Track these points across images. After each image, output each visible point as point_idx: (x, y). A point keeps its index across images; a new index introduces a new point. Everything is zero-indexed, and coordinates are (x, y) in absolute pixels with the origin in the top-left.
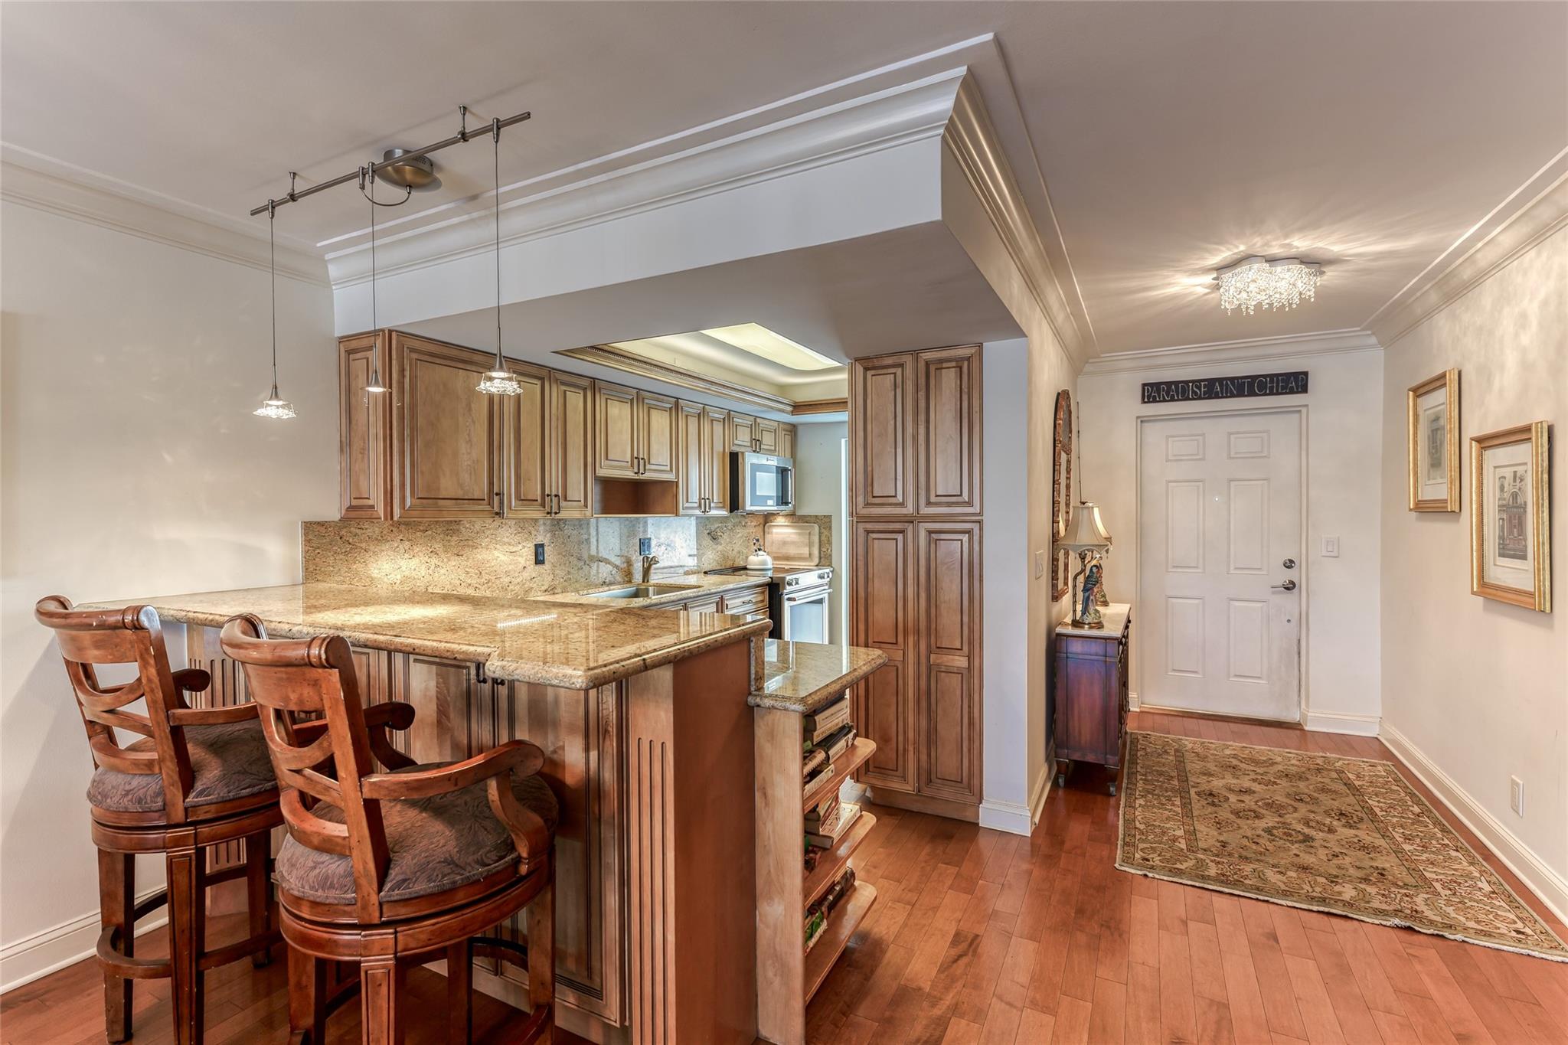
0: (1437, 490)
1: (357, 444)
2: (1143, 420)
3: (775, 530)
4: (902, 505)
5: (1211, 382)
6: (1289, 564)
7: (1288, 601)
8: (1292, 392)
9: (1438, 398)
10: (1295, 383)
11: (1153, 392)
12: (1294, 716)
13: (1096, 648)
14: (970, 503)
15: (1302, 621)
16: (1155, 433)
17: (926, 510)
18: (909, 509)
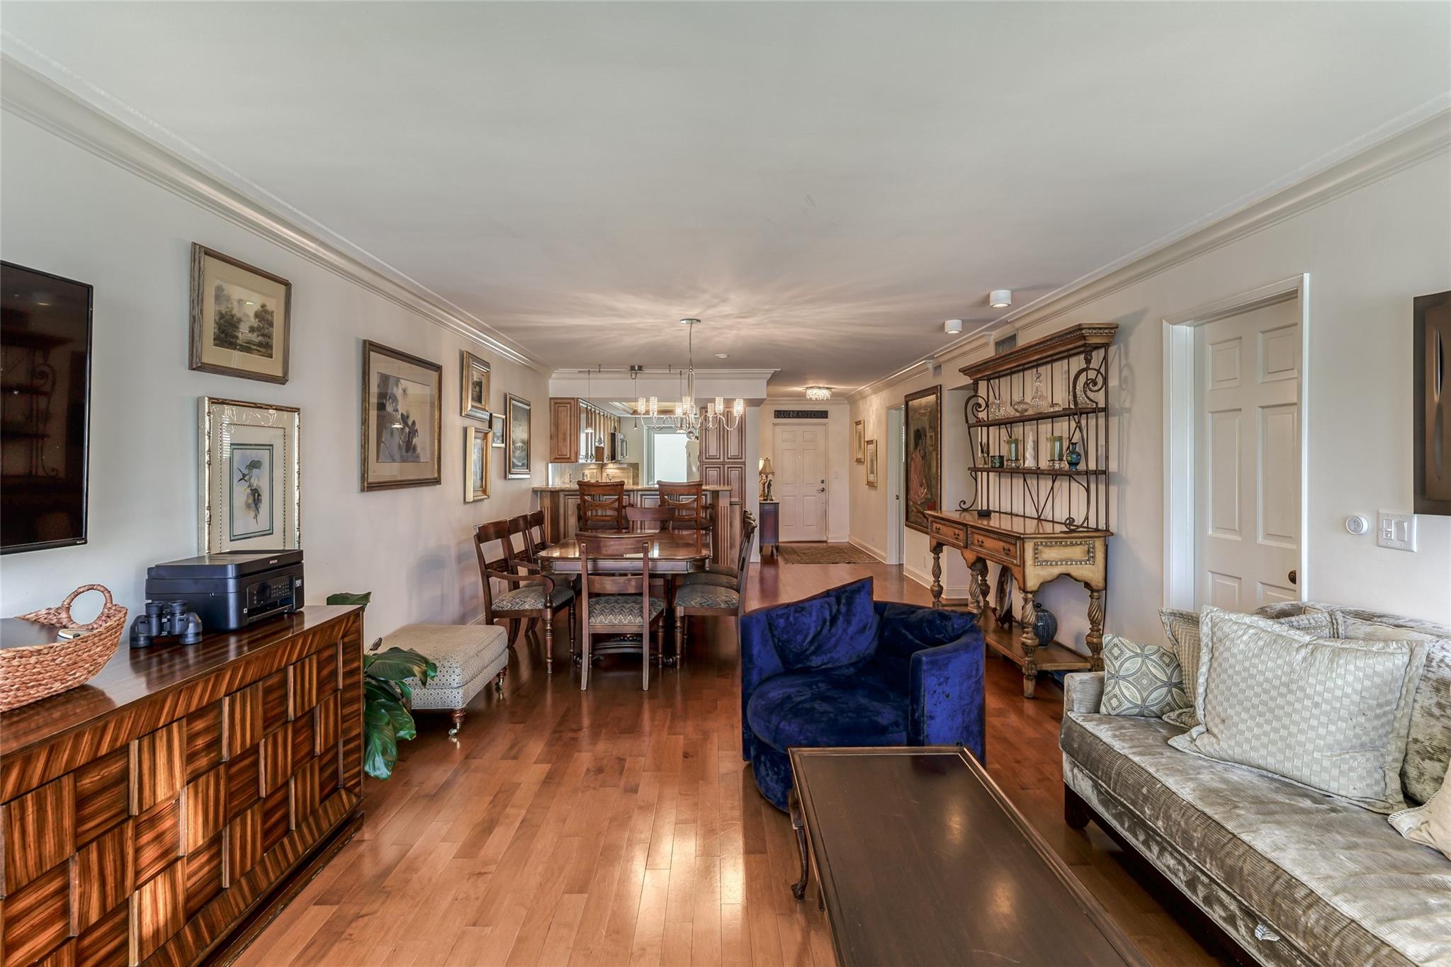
0: (860, 456)
1: (561, 436)
2: (775, 425)
3: (608, 471)
4: (719, 458)
5: (798, 412)
6: (823, 482)
7: (822, 495)
8: (824, 418)
9: (860, 427)
10: (823, 414)
11: (779, 414)
12: (825, 539)
13: (772, 507)
14: (741, 458)
15: (827, 502)
16: (778, 429)
17: (726, 460)
18: (722, 460)
